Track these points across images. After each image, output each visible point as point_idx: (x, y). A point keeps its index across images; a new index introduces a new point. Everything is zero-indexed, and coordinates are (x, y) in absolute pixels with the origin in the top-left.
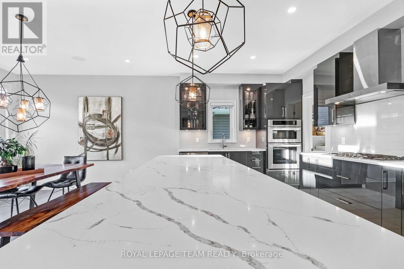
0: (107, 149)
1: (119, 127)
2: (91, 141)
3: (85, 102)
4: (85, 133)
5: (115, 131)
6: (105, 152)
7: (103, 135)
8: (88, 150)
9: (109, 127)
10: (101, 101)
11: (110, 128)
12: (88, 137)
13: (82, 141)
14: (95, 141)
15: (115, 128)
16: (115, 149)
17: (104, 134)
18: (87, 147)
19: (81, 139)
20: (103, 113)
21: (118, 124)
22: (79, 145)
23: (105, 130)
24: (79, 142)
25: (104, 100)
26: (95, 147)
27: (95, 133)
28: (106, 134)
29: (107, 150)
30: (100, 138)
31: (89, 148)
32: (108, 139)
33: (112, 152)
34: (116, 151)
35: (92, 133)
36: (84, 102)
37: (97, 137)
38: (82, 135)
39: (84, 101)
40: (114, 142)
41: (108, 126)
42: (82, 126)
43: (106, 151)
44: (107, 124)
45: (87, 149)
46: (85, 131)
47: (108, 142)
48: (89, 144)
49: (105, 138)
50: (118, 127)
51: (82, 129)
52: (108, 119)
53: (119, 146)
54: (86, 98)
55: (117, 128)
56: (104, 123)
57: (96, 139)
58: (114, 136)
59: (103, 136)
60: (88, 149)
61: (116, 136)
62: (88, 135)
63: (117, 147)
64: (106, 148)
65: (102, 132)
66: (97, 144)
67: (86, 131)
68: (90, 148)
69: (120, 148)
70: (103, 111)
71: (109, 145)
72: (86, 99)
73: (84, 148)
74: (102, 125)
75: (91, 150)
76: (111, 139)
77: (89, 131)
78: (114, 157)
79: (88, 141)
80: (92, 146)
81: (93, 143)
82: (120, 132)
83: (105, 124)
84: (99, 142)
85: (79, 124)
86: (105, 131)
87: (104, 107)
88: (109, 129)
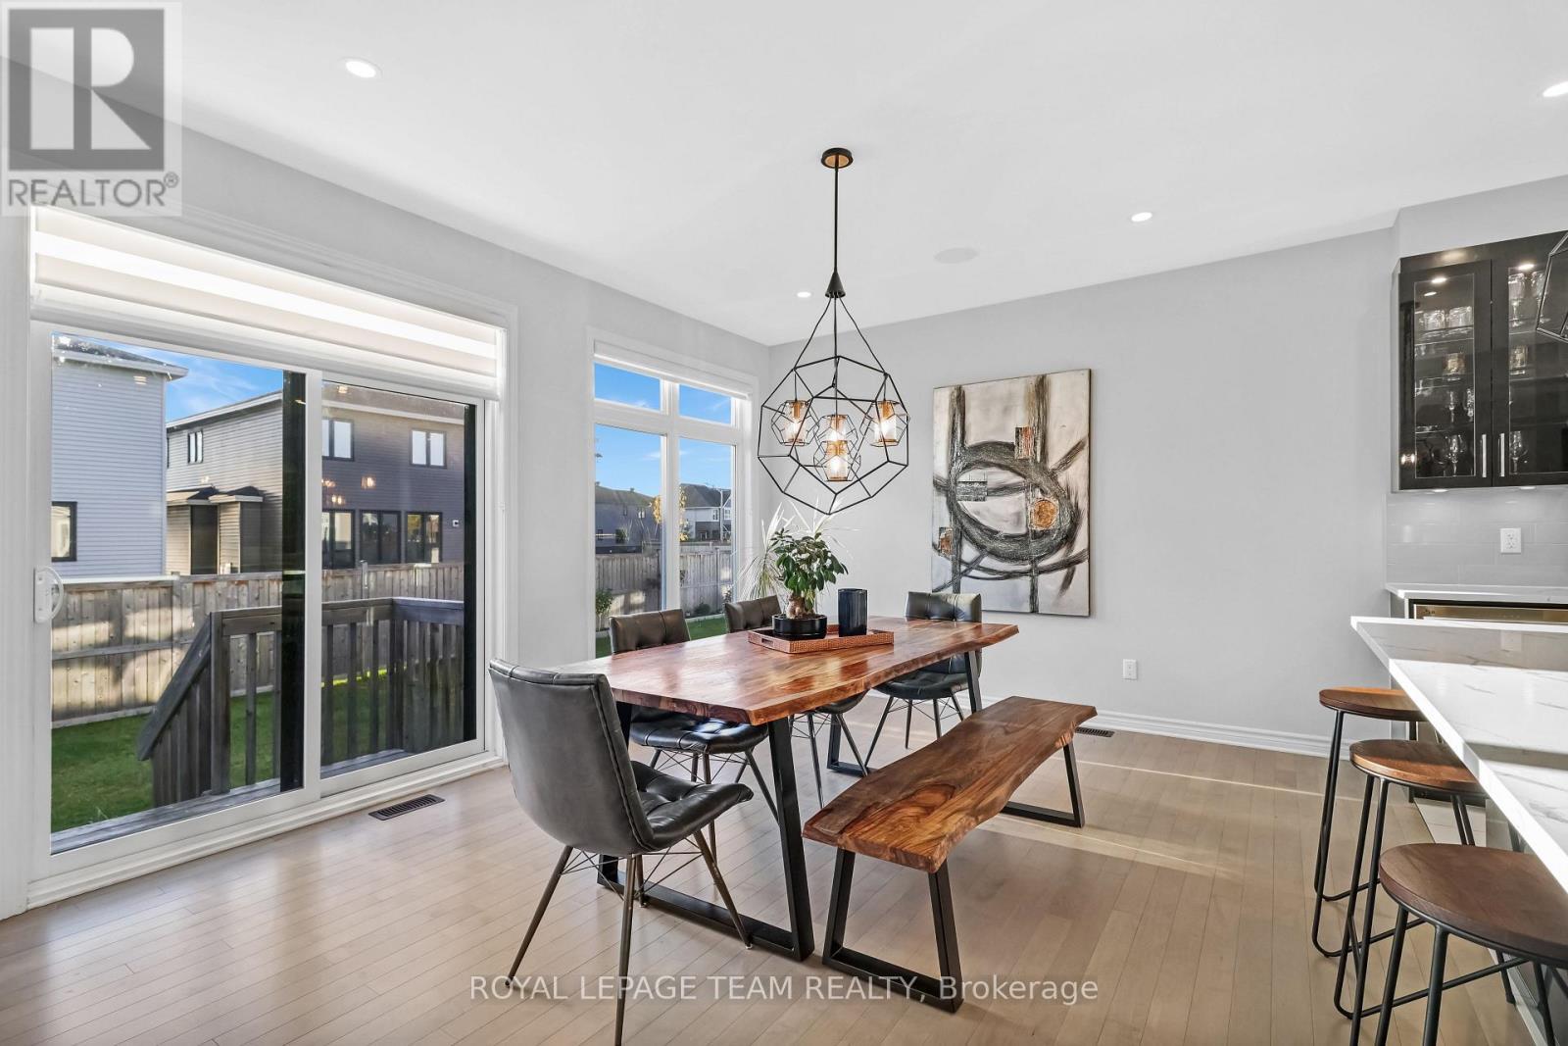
0: (1031, 571)
1: (1077, 487)
2: (973, 542)
3: (955, 406)
4: (955, 517)
5: (1061, 504)
6: (1024, 583)
7: (1015, 518)
8: (965, 574)
9: (1037, 490)
10: (1011, 396)
11: (1042, 491)
12: (964, 529)
13: (947, 540)
14: (988, 540)
15: (1064, 495)
16: (1062, 574)
17: (1018, 515)
18: (961, 562)
19: (943, 536)
20: (1017, 437)
21: (1074, 476)
22: (936, 554)
23: (1024, 502)
24: (934, 545)
25: (1021, 389)
26: (988, 562)
27: (988, 511)
28: (1027, 517)
29: (1033, 577)
30: (1007, 529)
31: (967, 564)
32: (1037, 536)
33: (1050, 583)
34: (1068, 580)
35: (978, 513)
36: (951, 406)
37: (994, 528)
38: (946, 520)
39: (952, 401)
40: (1058, 547)
41: (1037, 486)
42: (945, 488)
43: (1029, 579)
44: (1030, 476)
45: (961, 570)
46: (953, 507)
47: (1034, 545)
48: (969, 552)
49: (1023, 531)
50: (1072, 486)
51: (943, 499)
52: (1035, 462)
53: (1079, 562)
54: (959, 389)
55: (1068, 490)
56: (1020, 474)
57: (992, 534)
58: (1057, 520)
59: (1018, 522)
60: (963, 568)
61: (1066, 525)
62: (965, 522)
63: (1069, 564)
64: (1028, 566)
65: (1012, 510)
66: (994, 553)
67: (958, 504)
68: (970, 566)
69: (1081, 569)
70: (1018, 431)
71: (1039, 558)
72: (958, 396)
73: (949, 564)
74: (1015, 484)
75: (974, 573)
76: (1045, 534)
77: (969, 507)
78: (1056, 604)
79: (964, 541)
80: (977, 560)
81: (980, 547)
82: (1083, 505)
83: (1025, 477)
84: (1003, 545)
85: (935, 484)
86: (1024, 506)
87: (1020, 418)
88: (1040, 495)
